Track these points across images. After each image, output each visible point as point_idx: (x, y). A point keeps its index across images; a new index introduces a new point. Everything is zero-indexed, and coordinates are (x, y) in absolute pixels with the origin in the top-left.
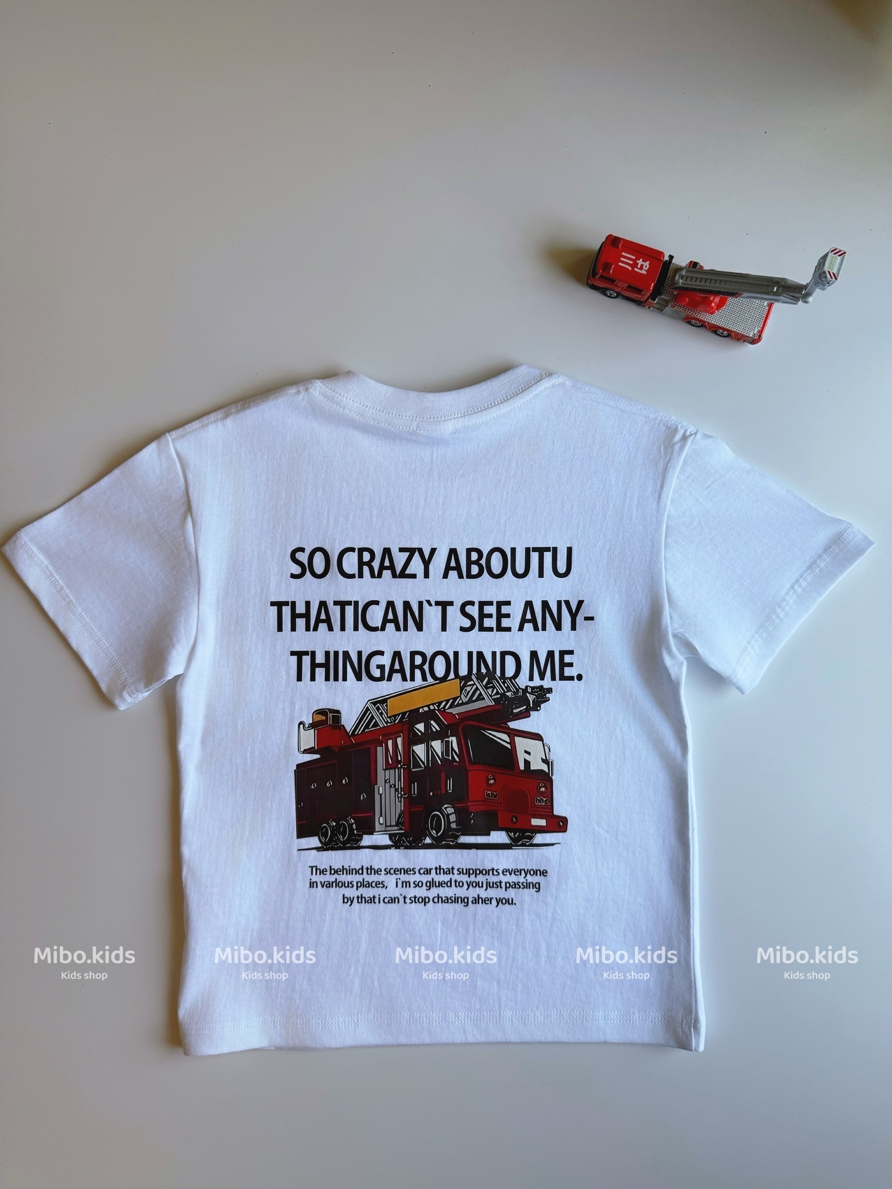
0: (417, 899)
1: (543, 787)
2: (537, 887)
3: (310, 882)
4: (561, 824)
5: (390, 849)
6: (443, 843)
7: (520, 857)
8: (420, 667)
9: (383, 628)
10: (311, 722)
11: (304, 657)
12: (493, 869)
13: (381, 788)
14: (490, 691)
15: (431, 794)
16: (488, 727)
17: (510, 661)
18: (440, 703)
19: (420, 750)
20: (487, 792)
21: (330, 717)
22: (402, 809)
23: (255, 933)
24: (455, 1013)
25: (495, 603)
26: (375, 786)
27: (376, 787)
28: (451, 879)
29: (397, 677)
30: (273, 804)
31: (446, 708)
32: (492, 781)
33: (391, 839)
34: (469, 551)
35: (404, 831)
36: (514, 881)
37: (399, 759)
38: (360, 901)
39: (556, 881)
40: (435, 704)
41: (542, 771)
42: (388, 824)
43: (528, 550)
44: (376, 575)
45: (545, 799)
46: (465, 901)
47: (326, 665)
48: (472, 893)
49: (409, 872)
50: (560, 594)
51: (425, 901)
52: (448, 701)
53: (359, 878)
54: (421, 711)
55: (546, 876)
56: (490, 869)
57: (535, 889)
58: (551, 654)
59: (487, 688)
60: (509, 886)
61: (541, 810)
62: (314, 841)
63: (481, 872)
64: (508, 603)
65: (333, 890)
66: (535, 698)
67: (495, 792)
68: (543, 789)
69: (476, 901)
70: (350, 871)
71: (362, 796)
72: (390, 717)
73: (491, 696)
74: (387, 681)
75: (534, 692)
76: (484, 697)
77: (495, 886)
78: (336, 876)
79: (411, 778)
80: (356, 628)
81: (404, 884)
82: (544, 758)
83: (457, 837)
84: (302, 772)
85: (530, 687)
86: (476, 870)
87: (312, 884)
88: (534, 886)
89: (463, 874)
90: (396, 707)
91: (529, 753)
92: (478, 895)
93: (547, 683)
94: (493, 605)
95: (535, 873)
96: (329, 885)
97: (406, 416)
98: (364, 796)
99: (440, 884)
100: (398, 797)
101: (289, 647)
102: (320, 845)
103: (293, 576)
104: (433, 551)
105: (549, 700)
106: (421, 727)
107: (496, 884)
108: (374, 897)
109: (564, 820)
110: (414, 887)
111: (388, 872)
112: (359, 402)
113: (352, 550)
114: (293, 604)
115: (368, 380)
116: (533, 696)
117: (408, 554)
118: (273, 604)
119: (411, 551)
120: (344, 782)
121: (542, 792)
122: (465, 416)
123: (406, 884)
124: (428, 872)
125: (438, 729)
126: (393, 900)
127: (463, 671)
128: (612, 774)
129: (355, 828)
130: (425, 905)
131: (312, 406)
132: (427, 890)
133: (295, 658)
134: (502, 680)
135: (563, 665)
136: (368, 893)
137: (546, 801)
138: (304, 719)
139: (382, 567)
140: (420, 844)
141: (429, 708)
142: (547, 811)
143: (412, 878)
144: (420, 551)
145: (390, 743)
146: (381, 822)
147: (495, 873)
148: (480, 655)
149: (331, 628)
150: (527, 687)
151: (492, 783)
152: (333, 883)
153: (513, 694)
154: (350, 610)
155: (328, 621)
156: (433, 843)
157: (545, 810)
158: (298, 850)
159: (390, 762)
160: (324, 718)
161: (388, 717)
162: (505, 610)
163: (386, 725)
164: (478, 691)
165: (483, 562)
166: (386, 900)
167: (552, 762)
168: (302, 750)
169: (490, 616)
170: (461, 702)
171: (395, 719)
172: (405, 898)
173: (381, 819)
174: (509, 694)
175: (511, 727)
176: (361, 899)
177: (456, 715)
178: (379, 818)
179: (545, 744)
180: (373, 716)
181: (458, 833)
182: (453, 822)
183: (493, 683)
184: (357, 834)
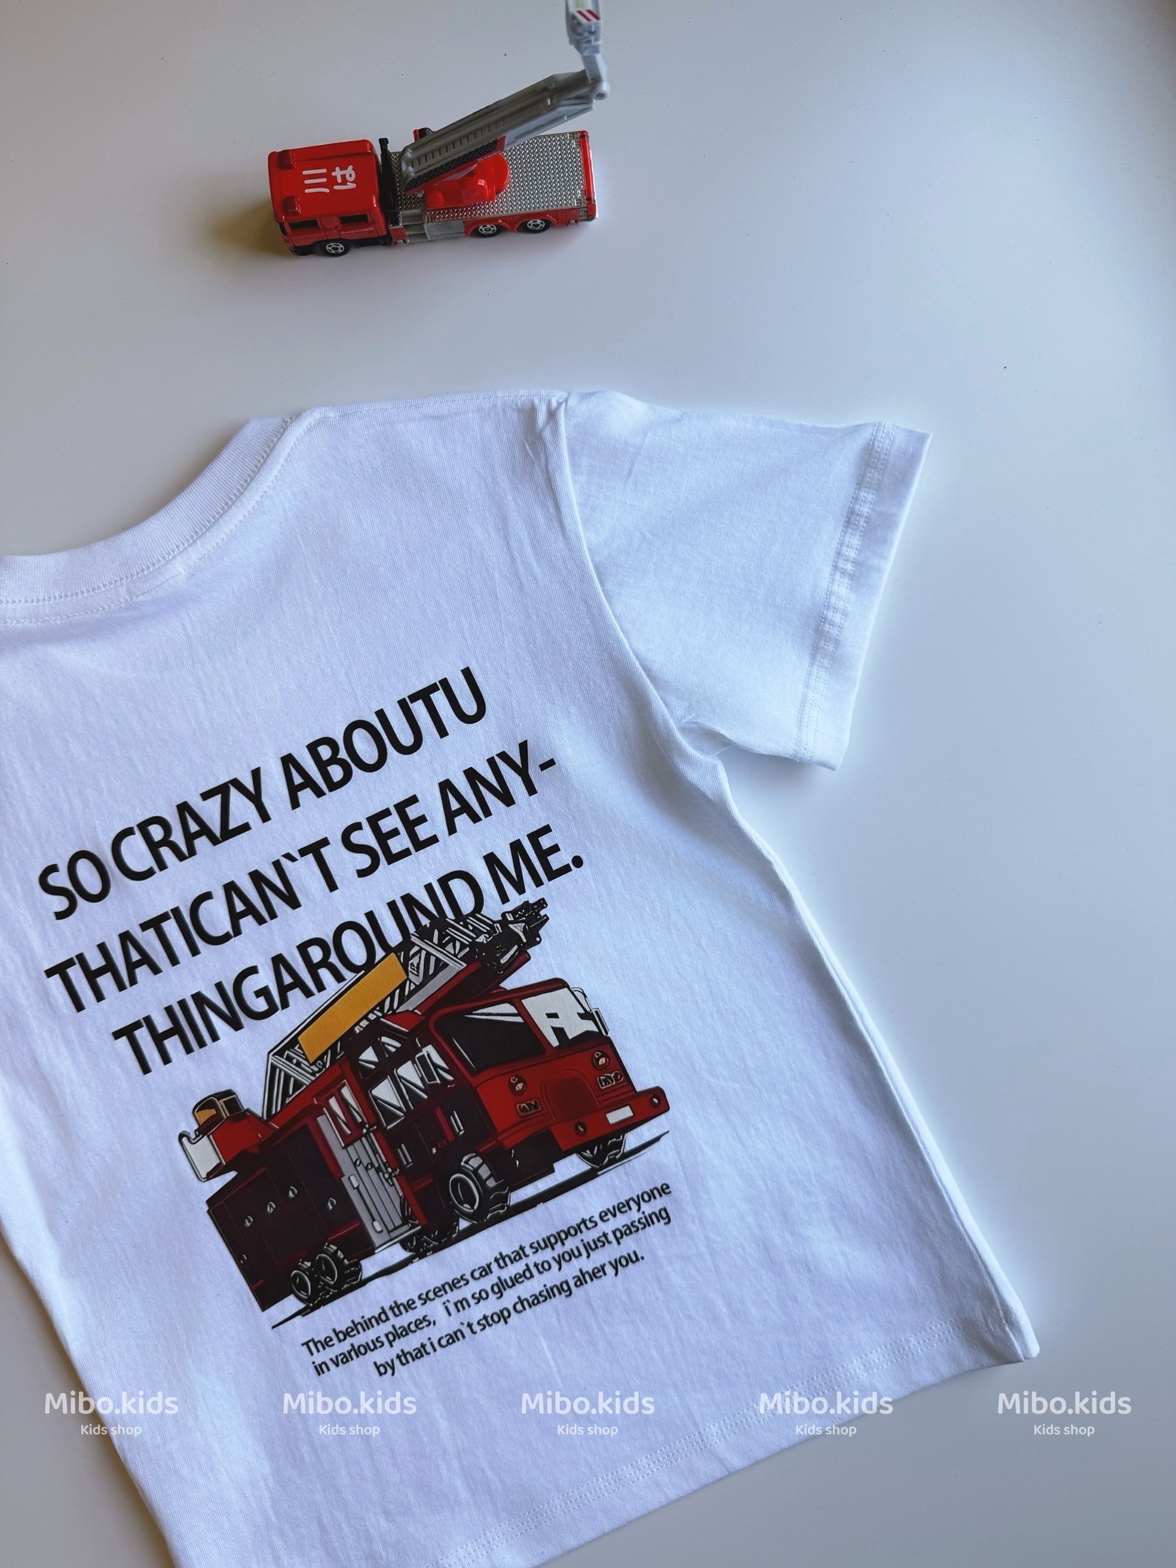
0: (489, 1319)
1: (601, 1057)
2: (665, 1215)
3: (316, 1368)
4: (656, 1100)
5: (412, 1263)
6: (487, 1217)
7: (617, 1182)
8: (325, 963)
9: (237, 931)
10: (196, 1127)
11: (137, 1033)
12: (584, 1221)
13: (352, 1178)
14: (450, 948)
15: (434, 1151)
16: (474, 1005)
17: (459, 887)
18: (382, 1004)
19: (384, 1091)
20: (520, 1106)
21: (222, 1106)
22: (401, 1194)
24: (632, 1465)
25: (393, 810)
26: (343, 1179)
28: (527, 1265)
29: (295, 995)
30: (201, 1277)
31: (395, 1007)
32: (520, 1086)
33: (405, 1247)
34: (313, 748)
35: (420, 1227)
36: (624, 1223)
37: (360, 1120)
38: (404, 1361)
39: (689, 1191)
40: (374, 1008)
41: (587, 1034)
42: (391, 1227)
43: (403, 704)
44: (186, 853)
45: (612, 1075)
46: (563, 1289)
47: (176, 1030)
48: (570, 1271)
49: (458, 1285)
50: (486, 748)
51: (503, 1316)
52: (392, 995)
53: (385, 1328)
54: (358, 1031)
55: (670, 1192)
56: (579, 1223)
57: (663, 1221)
58: (516, 847)
59: (443, 946)
60: (620, 1235)
61: (613, 1094)
62: (291, 1304)
63: (568, 1234)
64: (413, 800)
65: (354, 1364)
66: (525, 926)
67: (531, 1099)
68: (602, 1061)
69: (581, 1280)
70: (367, 1324)
71: (329, 1204)
72: (314, 1063)
73: (455, 955)
74: (283, 1009)
75: (519, 917)
76: (445, 963)
77: (599, 1244)
78: (350, 1340)
79: (390, 1141)
80: (195, 951)
81: (459, 1305)
82: (582, 1011)
83: (505, 1198)
84: (218, 1207)
85: (508, 912)
86: (559, 1234)
87: (321, 1369)
88: (659, 1216)
89: (542, 1249)
90: (316, 1044)
91: (555, 1016)
92: (581, 1271)
93: (532, 894)
94: (390, 814)
95: (651, 1195)
96: (345, 1359)
98: (332, 1203)
99: (515, 1281)
100: (387, 1180)
101: (107, 1028)
102: (302, 1306)
103: (60, 916)
104: (256, 774)
105: (548, 919)
106: (369, 1055)
107: (599, 1241)
108: (423, 1346)
109: (658, 1093)
110: (476, 1303)
111: (425, 1299)
112: (23, 600)
113: (128, 832)
114: (81, 958)
116: (520, 924)
117: (218, 798)
118: (50, 973)
119: (222, 791)
121: (602, 1065)
122: (195, 541)
123: (461, 1304)
124: (486, 1271)
125: (398, 1045)
126: (453, 1338)
127: (394, 937)
128: (697, 987)
129: (342, 1256)
130: (506, 1322)
132: (498, 1298)
133: (124, 1041)
134: (461, 923)
135: (543, 855)
136: (410, 1343)
137: (615, 1077)
138: (183, 1128)
139: (190, 838)
140: (454, 1236)
141: (368, 1020)
142: (624, 1092)
143: (466, 1292)
144: (236, 783)
145: (333, 1102)
146: (379, 1228)
147: (590, 1225)
148: (408, 900)
149: (156, 970)
150: (503, 915)
151: (521, 1088)
152: (349, 1352)
153: (487, 936)
154: (171, 928)
155: (146, 960)
156: (473, 1223)
157: (621, 1091)
158: (272, 1328)
159: (349, 1132)
160: (213, 1112)
161: (311, 1065)
162: (412, 812)
163: (313, 1078)
164: (432, 957)
165: (343, 754)
166: (444, 1342)
167: (597, 1012)
168: (204, 1175)
169: (395, 833)
170: (413, 987)
171: (322, 1061)
172: (470, 1325)
173: (376, 1224)
174: (482, 939)
175: (508, 989)
176: (404, 1358)
177: (416, 1011)
178: (372, 1224)
179: (573, 990)
180: (285, 1073)
181: (504, 1191)
182: (488, 1178)
183: (448, 934)
184: (349, 1264)
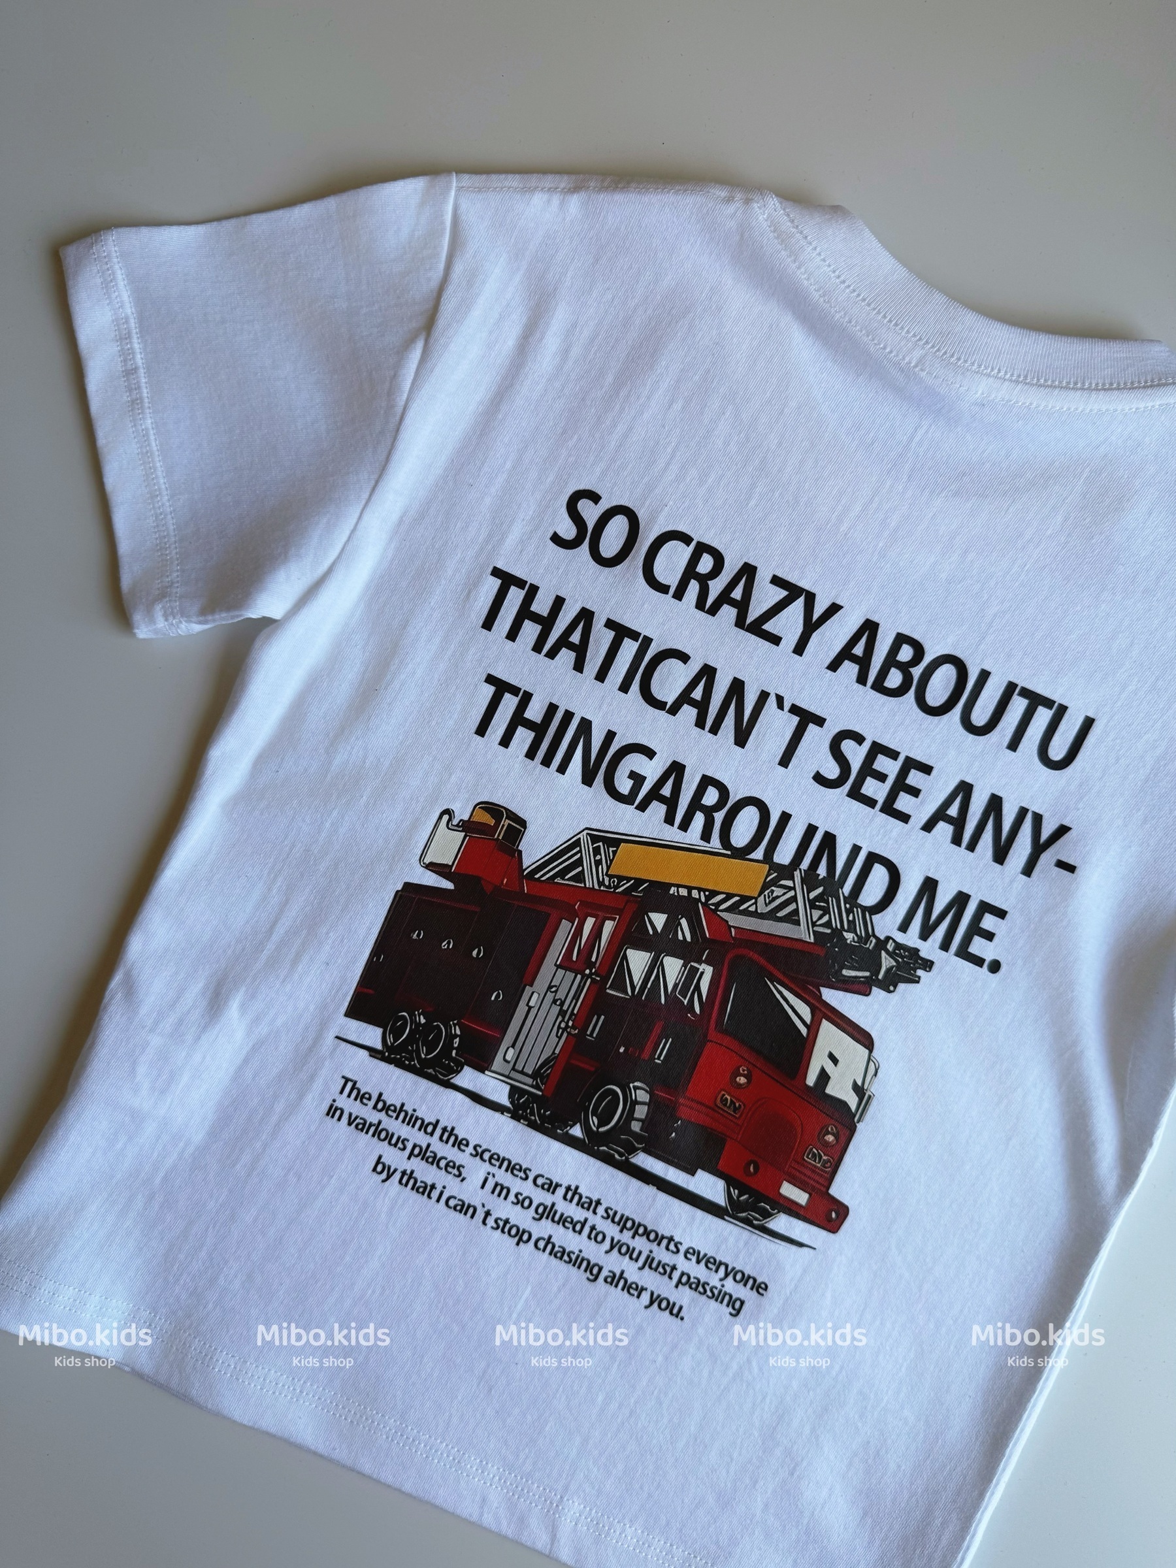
0: (508, 1226)
1: (833, 1134)
2: (736, 1307)
3: (331, 1106)
4: (834, 1215)
5: (502, 1114)
6: (601, 1148)
7: (731, 1240)
9: (674, 710)
10: (466, 818)
11: (507, 696)
12: (671, 1239)
13: (535, 996)
14: (816, 914)
15: (622, 1050)
16: (781, 977)
17: (879, 877)
18: (714, 893)
19: (638, 961)
20: (723, 1094)
21: (503, 825)
22: (557, 1051)
23: (191, 1149)
24: (481, 1461)
25: (901, 758)
26: (527, 987)
27: (528, 990)
28: (586, 1220)
29: (658, 810)
30: (331, 934)
31: (722, 907)
32: (742, 1080)
33: (511, 1096)
34: (901, 639)
36: (699, 1276)
37: (593, 959)
38: (404, 1181)
39: (776, 1311)
40: (704, 890)
41: (844, 1104)
42: (519, 1067)
43: (1011, 688)
44: (707, 606)
45: (825, 1158)
46: (593, 1271)
47: (539, 729)
48: (614, 1263)
49: (515, 1172)
50: (1032, 797)
51: (521, 1236)
52: (729, 896)
53: (422, 1139)
54: (671, 892)
55: (763, 1295)
56: (665, 1235)
57: (730, 1309)
58: (961, 900)
59: (813, 905)
60: (686, 1281)
61: (809, 1173)
62: (373, 1035)
63: (647, 1233)
64: (927, 769)
65: (365, 1139)
66: (892, 967)
67: (738, 1100)
68: (830, 1138)
69: (615, 1279)
70: (411, 1120)
71: (496, 994)
72: (611, 877)
73: (814, 924)
74: (636, 808)
75: (897, 955)
76: (799, 920)
77: (661, 1269)
78: (382, 1116)
79: (598, 1002)
80: (625, 687)
81: (499, 1188)
82: (859, 1083)
83: (633, 1150)
84: (409, 895)
85: (894, 941)
86: (640, 1225)
87: (333, 1111)
88: (732, 1302)
89: (613, 1221)
90: (628, 863)
91: (834, 1060)
92: (622, 1272)
93: (929, 949)
94: (896, 759)
95: (745, 1279)
96: (362, 1126)
97: (908, 332)
98: (499, 994)
99: (563, 1221)
100: (559, 1027)
101: (489, 666)
102: (379, 1046)
103: (556, 539)
104: (834, 609)
105: (918, 982)
107: (664, 1268)
108: (433, 1187)
109: (843, 1211)
110: (513, 1203)
111: (478, 1153)
112: (832, 267)
113: (686, 539)
114: (533, 590)
115: (867, 233)
116: (892, 960)
117: (783, 593)
118: (496, 572)
119: (793, 592)
120: (475, 953)
121: (825, 1141)
122: (1017, 382)
123: (501, 1190)
124: (551, 1187)
125: (689, 939)
126: (464, 1208)
127: (784, 854)
129: (456, 1045)
130: (518, 1244)
131: (742, 236)
132: (534, 1218)
133: (490, 690)
134: (848, 906)
135: (975, 930)
136: (426, 1173)
137: (826, 1162)
138: (456, 807)
139: (725, 598)
140: (558, 1131)
141: (690, 893)
142: (820, 1181)
143: (516, 1185)
144: (810, 598)
145: (590, 922)
146: (508, 1057)
147: (672, 1247)
148: (831, 841)
149: (579, 666)
150: (888, 938)
151: (742, 1083)
152: (371, 1125)
153: (856, 939)
154: (629, 648)
155: (581, 652)
156: (584, 1139)
157: (817, 1178)
158: (337, 1037)
159: (574, 958)
160: (492, 822)
161: (607, 875)
162: (914, 778)
163: (596, 887)
164: (794, 904)
165: (917, 672)
166: (452, 1203)
167: (870, 1097)
168: (427, 861)
169: (882, 777)
170: (752, 909)
171: (618, 883)
172: (488, 1214)
173: (511, 1052)
174: (849, 936)
175: (824, 998)
176: (408, 1178)
177: (733, 930)
178: (508, 1048)
179: (872, 1058)
180: (581, 859)
181: (638, 1144)
182: (638, 1120)
183: (827, 902)
184: (455, 1058)
